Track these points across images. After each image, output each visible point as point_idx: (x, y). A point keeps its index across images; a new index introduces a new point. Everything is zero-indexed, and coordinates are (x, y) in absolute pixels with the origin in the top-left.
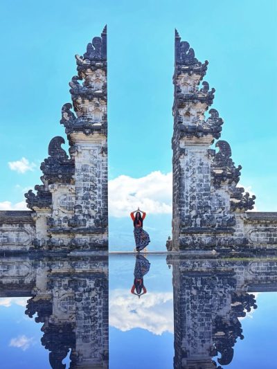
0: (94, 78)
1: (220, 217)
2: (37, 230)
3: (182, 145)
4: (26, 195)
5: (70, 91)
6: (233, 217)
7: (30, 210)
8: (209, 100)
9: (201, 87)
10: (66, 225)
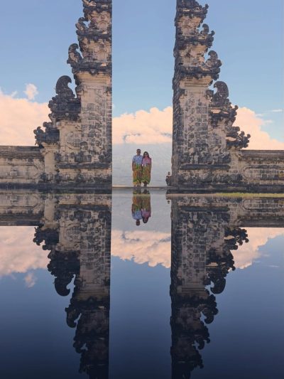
0: (99, 19)
1: (217, 155)
2: (46, 165)
3: (182, 85)
4: (35, 131)
5: (77, 32)
6: (229, 155)
8: (209, 42)
9: (201, 29)
10: (72, 161)
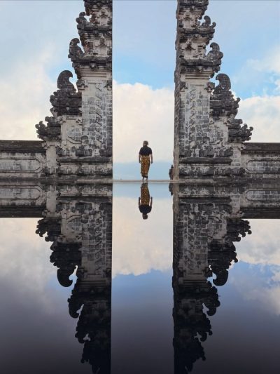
0: (99, 13)
1: (219, 148)
2: (48, 159)
3: (183, 79)
4: (37, 126)
6: (231, 148)
7: (41, 140)
8: (210, 34)
9: (202, 21)
10: (73, 155)
